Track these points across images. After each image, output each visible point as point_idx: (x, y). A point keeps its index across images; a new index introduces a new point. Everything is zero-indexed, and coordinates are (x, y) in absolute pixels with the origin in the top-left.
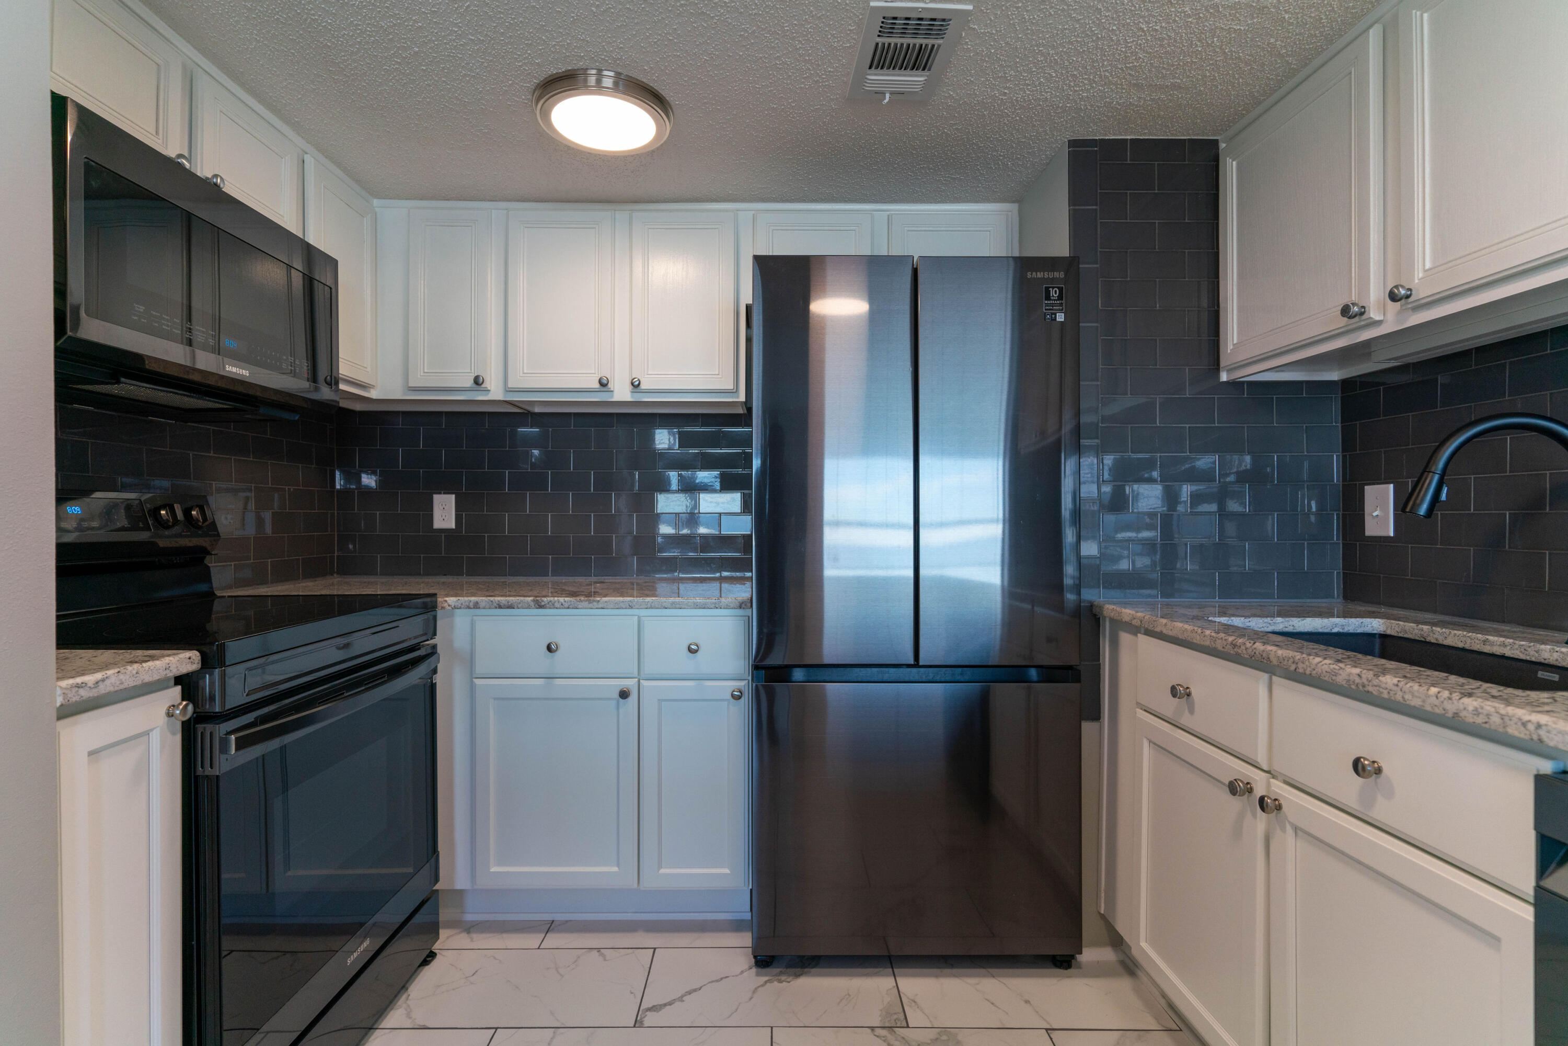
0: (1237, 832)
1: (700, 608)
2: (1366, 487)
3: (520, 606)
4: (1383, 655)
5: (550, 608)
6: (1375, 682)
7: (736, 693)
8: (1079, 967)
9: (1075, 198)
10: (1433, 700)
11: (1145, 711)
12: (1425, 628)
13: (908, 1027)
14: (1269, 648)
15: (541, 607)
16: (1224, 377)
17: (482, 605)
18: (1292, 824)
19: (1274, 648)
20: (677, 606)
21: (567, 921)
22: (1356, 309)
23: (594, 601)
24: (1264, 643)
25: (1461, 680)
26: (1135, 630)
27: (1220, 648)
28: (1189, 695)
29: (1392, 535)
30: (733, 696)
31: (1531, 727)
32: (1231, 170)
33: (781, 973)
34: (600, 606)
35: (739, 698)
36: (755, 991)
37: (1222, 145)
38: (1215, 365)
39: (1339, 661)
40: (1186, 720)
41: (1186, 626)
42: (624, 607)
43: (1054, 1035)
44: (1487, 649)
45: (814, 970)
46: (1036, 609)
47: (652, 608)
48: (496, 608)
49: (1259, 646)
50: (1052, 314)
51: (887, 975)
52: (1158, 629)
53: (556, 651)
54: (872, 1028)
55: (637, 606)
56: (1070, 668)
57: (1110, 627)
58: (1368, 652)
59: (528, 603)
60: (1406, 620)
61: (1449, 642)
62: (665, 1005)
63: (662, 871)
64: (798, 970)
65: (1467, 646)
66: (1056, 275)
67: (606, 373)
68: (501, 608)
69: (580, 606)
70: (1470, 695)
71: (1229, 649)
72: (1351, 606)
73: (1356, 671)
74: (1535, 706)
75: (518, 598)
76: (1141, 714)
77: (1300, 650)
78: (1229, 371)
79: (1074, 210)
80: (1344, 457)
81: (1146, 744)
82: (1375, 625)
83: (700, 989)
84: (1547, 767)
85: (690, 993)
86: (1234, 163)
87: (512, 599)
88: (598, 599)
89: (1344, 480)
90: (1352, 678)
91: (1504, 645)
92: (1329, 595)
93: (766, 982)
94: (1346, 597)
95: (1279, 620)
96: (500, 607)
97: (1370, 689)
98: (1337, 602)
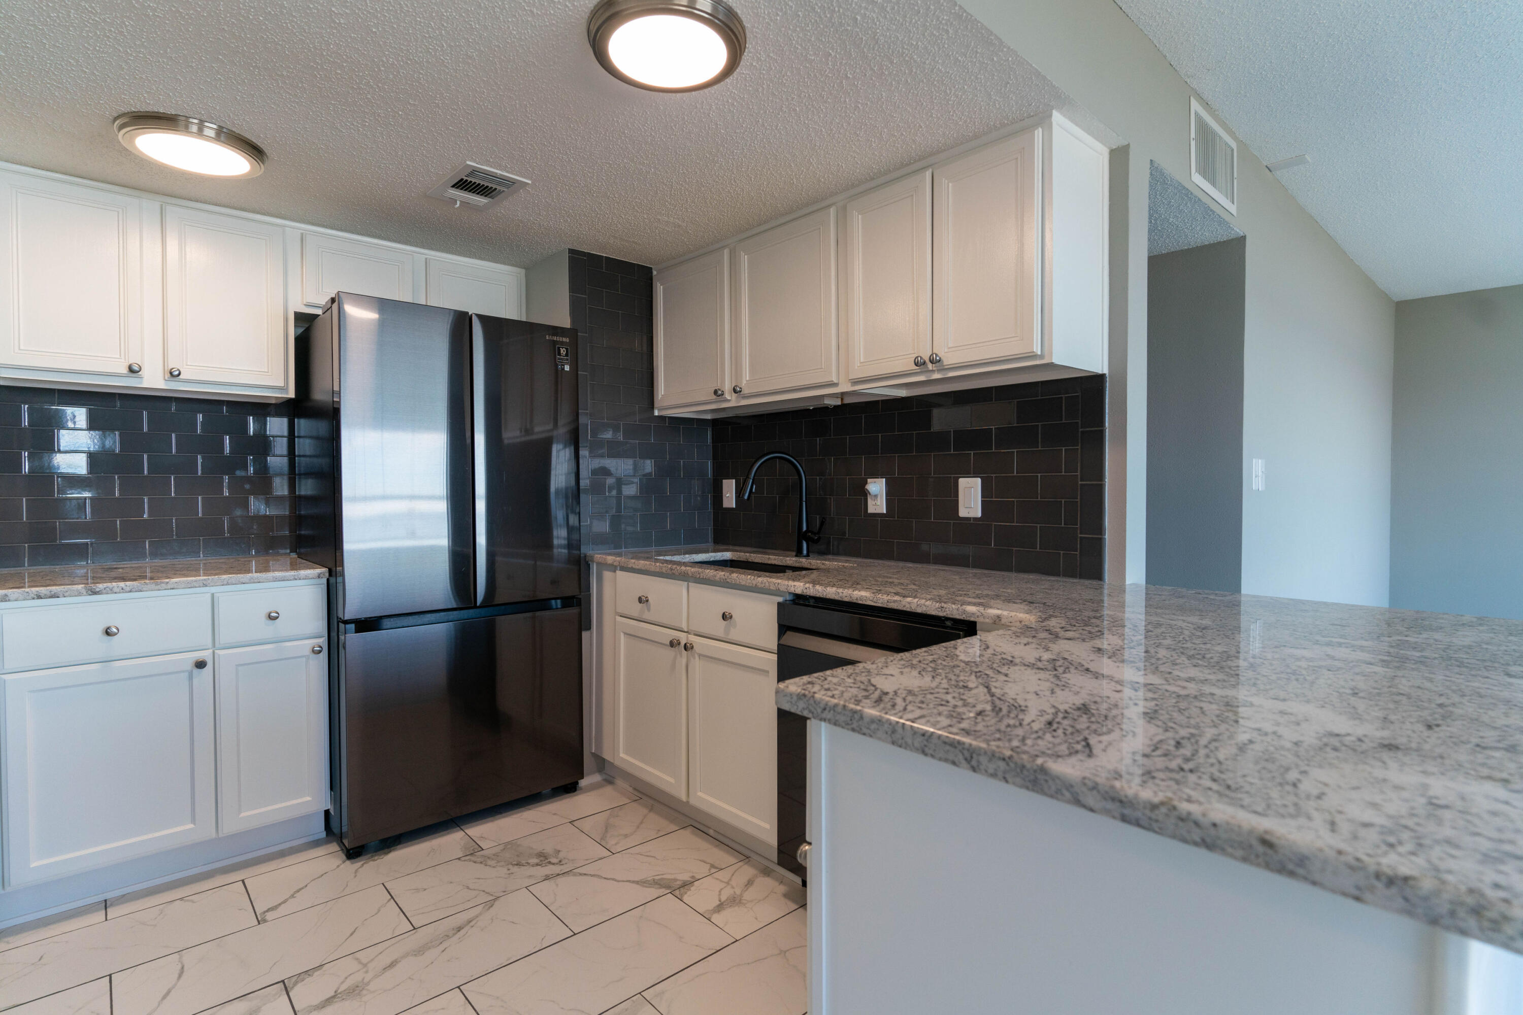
0: (673, 666)
1: (280, 581)
2: (724, 481)
3: (66, 594)
4: (731, 567)
5: (107, 593)
6: (730, 577)
7: (316, 649)
8: (581, 789)
9: (572, 289)
10: (749, 581)
11: (621, 616)
12: (748, 554)
13: (483, 850)
14: (688, 568)
15: (95, 593)
16: (656, 413)
17: (12, 597)
18: (698, 654)
19: (690, 568)
20: (256, 581)
21: (124, 896)
22: (720, 392)
23: (163, 583)
24: (685, 567)
25: (758, 572)
26: (613, 568)
27: (664, 571)
28: (647, 601)
29: (734, 507)
30: (313, 651)
31: (776, 585)
32: (659, 291)
33: (372, 856)
34: (169, 587)
35: (320, 652)
36: (356, 871)
37: (655, 273)
38: (652, 405)
39: (716, 570)
40: (647, 616)
41: (646, 562)
42: (197, 586)
43: (575, 823)
44: (769, 562)
45: (398, 847)
46: (538, 563)
47: (229, 585)
48: (34, 599)
49: (683, 568)
50: (562, 365)
51: (457, 831)
52: (630, 566)
53: (115, 634)
54: (459, 859)
55: (211, 584)
56: (573, 597)
57: (596, 569)
58: (726, 566)
59: (78, 590)
60: (740, 551)
61: (756, 561)
62: (280, 904)
63: (242, 815)
64: (386, 850)
65: (763, 562)
66: (564, 339)
67: (134, 360)
68: (42, 598)
69: (144, 589)
70: (760, 577)
71: (669, 571)
72: (718, 547)
73: (723, 573)
74: (778, 578)
75: (63, 587)
76: (619, 619)
77: (700, 568)
78: (659, 410)
79: (573, 296)
80: (713, 463)
81: (622, 635)
82: (727, 555)
83: (306, 886)
84: (781, 599)
85: (298, 891)
86: (661, 287)
87: (54, 589)
88: (167, 580)
89: (714, 476)
90: (721, 577)
91: (775, 559)
92: (707, 542)
93: (363, 865)
94: (715, 542)
95: (687, 556)
96: (39, 597)
97: (728, 580)
98: (711, 545)
